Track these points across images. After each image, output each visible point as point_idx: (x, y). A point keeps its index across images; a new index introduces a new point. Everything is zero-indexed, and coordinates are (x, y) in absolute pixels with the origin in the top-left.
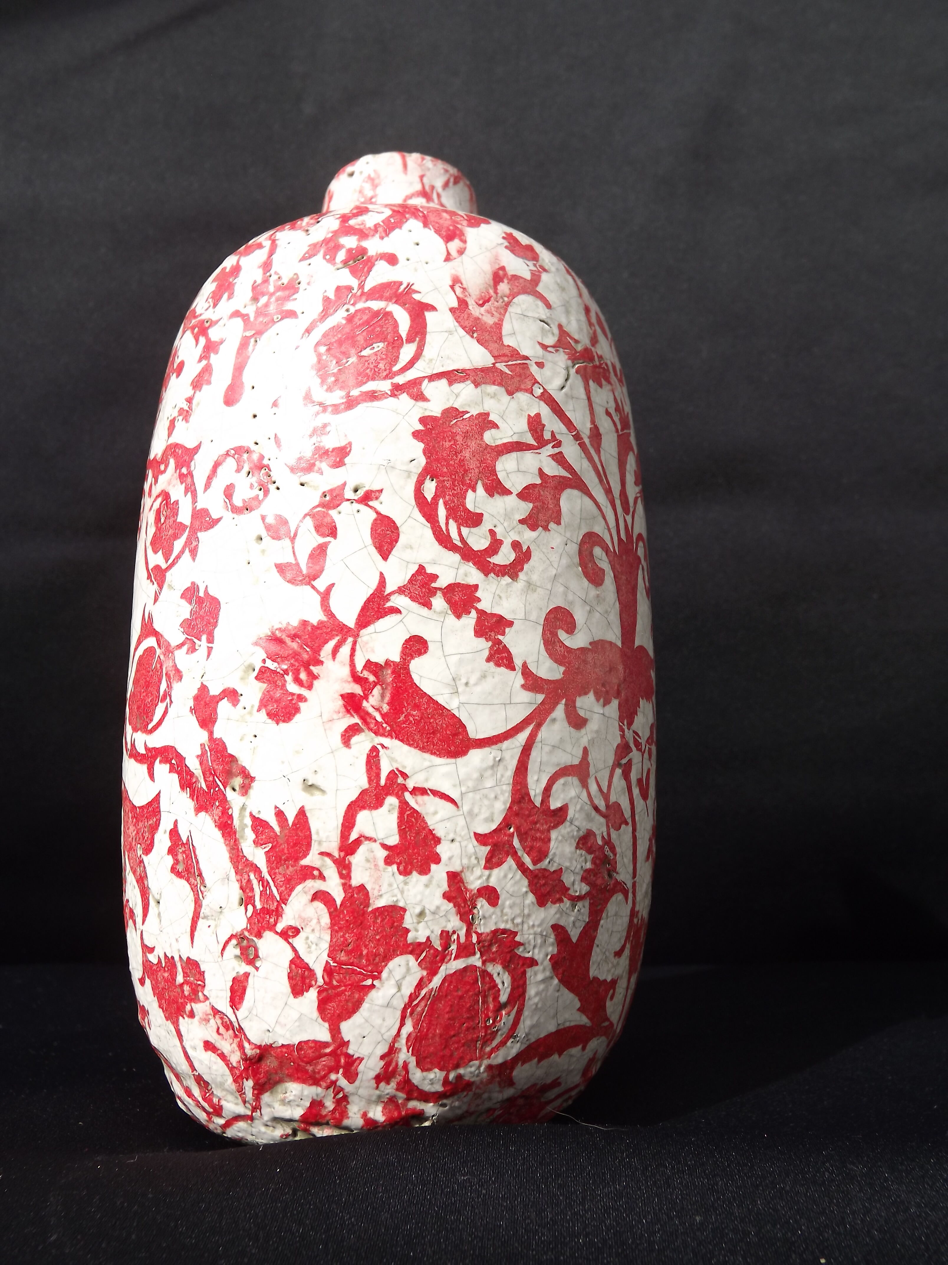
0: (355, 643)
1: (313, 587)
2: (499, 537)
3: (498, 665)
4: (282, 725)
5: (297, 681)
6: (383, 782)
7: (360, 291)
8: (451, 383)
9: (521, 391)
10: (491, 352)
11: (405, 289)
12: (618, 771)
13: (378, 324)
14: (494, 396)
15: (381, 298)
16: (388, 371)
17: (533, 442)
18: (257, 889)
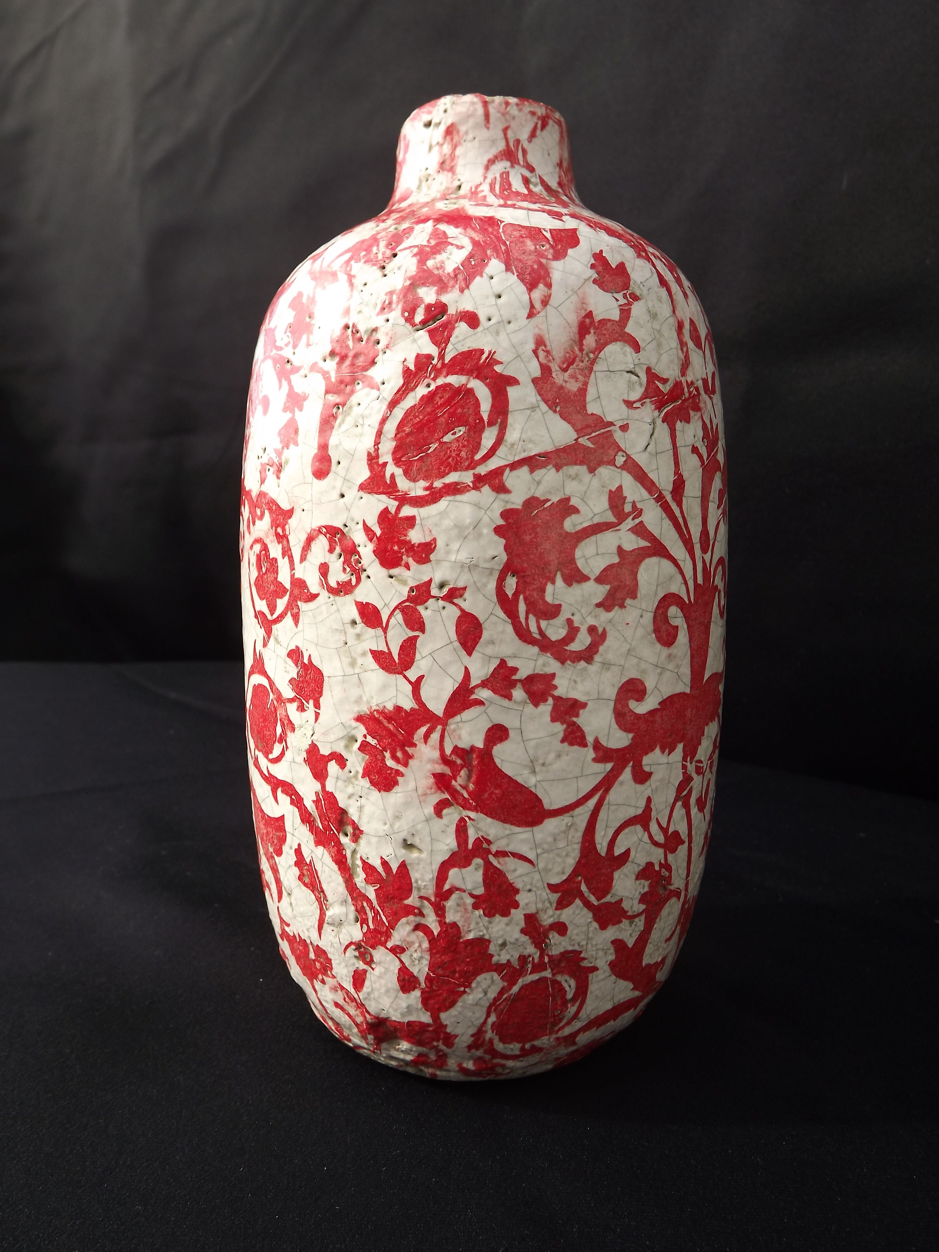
0: (443, 731)
1: (405, 677)
2: (576, 624)
3: (571, 744)
4: (383, 793)
5: (394, 757)
6: (470, 846)
7: (441, 361)
8: (532, 471)
9: (603, 465)
10: (573, 426)
11: (487, 358)
12: (679, 804)
13: (459, 404)
14: (576, 477)
15: (461, 372)
16: (470, 460)
17: (613, 520)
18: (370, 915)
